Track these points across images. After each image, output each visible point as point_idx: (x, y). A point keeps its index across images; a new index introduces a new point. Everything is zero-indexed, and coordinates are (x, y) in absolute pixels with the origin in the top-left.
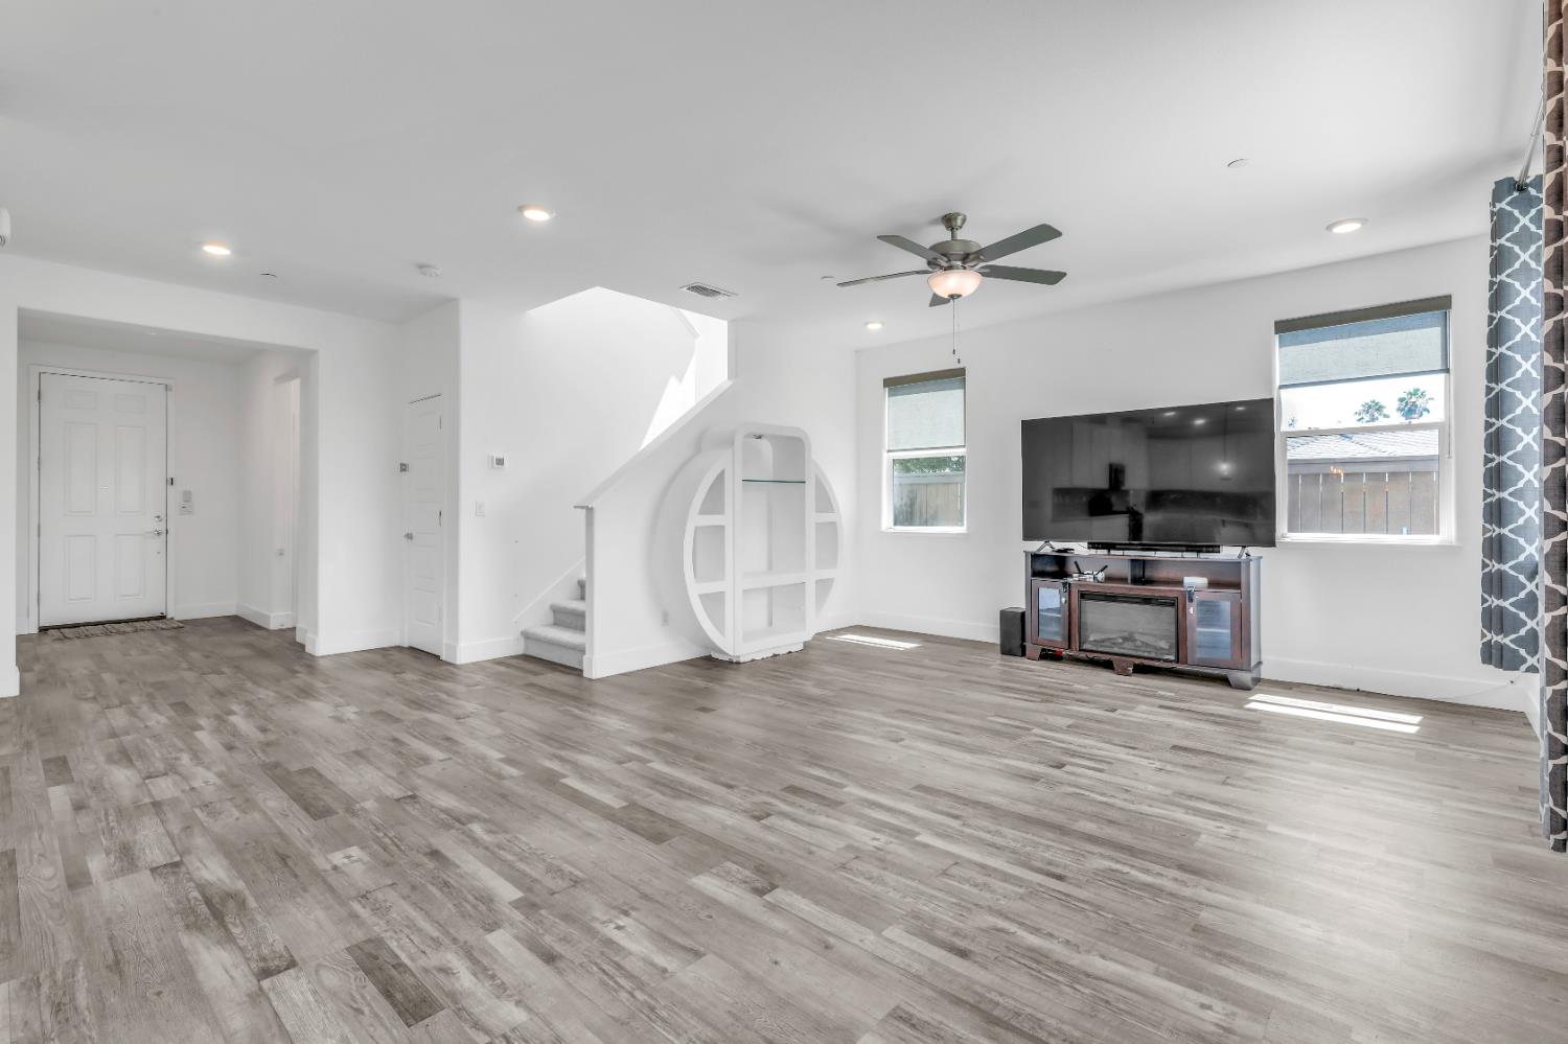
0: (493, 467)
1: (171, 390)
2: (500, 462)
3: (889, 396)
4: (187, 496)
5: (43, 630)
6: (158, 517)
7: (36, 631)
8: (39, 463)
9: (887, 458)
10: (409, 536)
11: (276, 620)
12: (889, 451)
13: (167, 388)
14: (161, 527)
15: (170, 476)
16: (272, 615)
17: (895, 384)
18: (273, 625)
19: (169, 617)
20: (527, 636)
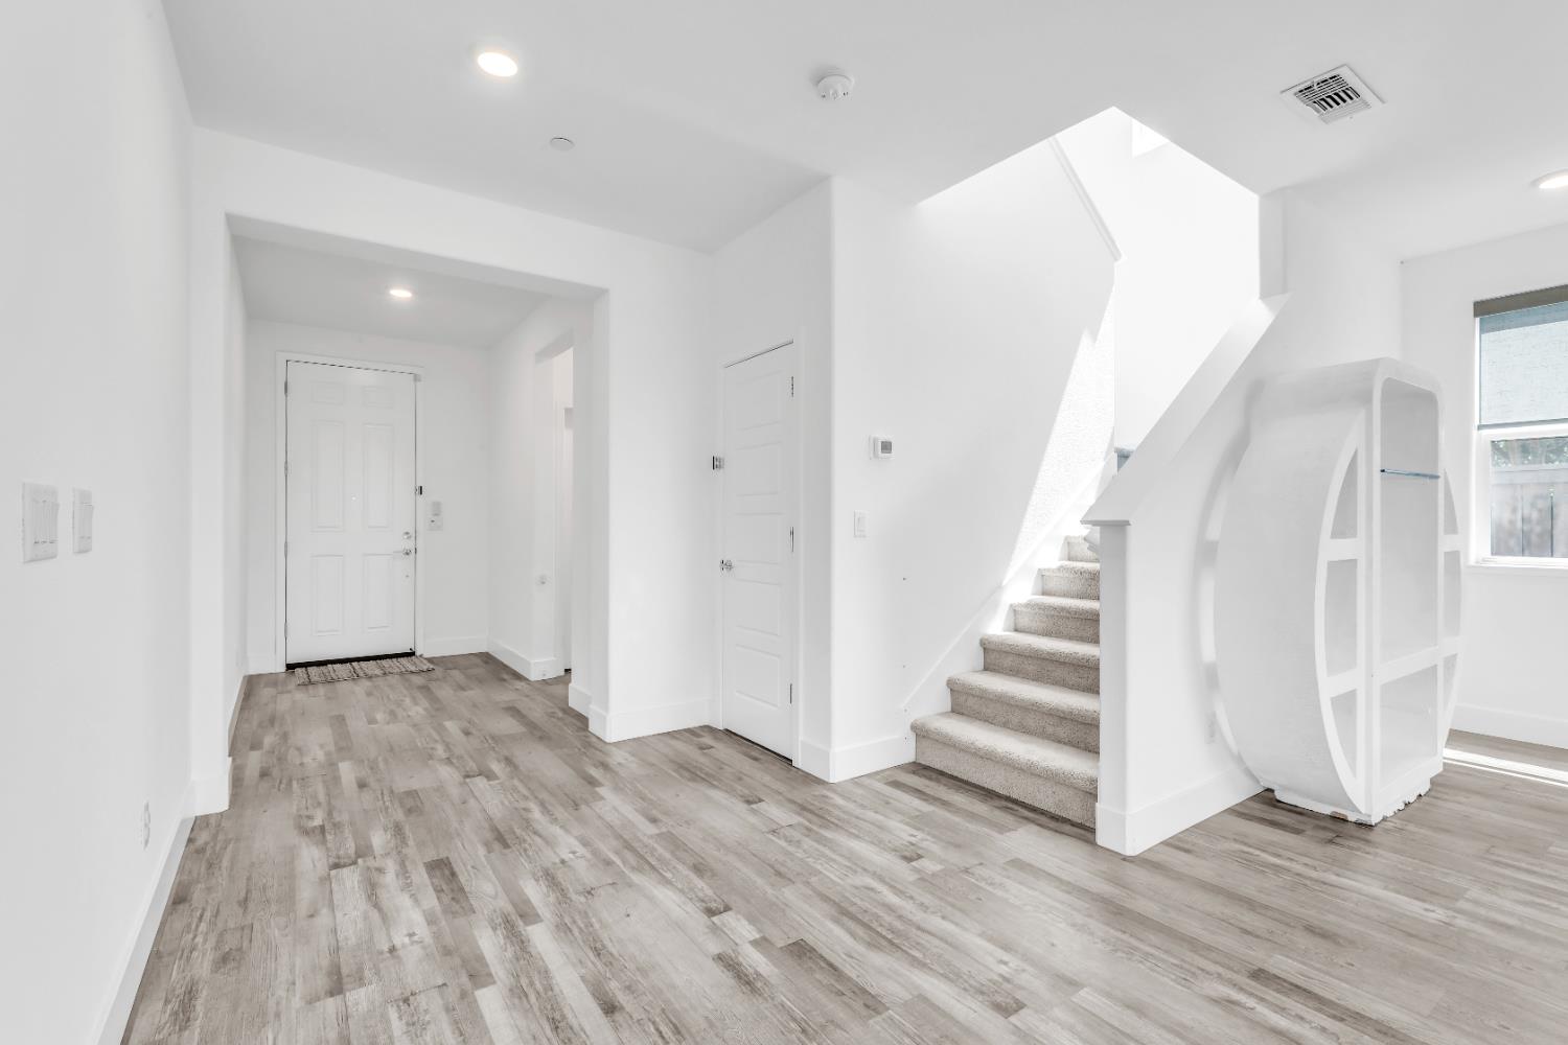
0: (875, 455)
1: (420, 381)
2: (886, 447)
3: (1482, 331)
4: (437, 509)
5: (291, 667)
6: (407, 533)
7: (284, 669)
8: (286, 469)
9: (1481, 439)
10: (726, 565)
11: (538, 665)
12: (1480, 427)
13: (416, 378)
14: (410, 545)
15: (419, 485)
16: (532, 661)
17: (1490, 310)
18: (534, 675)
19: (418, 654)
20: (921, 733)
